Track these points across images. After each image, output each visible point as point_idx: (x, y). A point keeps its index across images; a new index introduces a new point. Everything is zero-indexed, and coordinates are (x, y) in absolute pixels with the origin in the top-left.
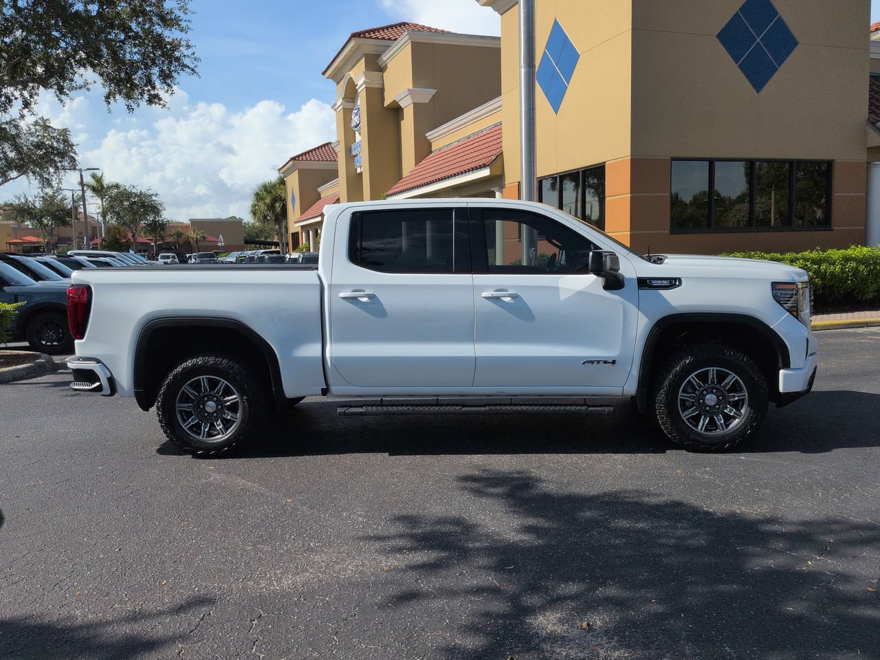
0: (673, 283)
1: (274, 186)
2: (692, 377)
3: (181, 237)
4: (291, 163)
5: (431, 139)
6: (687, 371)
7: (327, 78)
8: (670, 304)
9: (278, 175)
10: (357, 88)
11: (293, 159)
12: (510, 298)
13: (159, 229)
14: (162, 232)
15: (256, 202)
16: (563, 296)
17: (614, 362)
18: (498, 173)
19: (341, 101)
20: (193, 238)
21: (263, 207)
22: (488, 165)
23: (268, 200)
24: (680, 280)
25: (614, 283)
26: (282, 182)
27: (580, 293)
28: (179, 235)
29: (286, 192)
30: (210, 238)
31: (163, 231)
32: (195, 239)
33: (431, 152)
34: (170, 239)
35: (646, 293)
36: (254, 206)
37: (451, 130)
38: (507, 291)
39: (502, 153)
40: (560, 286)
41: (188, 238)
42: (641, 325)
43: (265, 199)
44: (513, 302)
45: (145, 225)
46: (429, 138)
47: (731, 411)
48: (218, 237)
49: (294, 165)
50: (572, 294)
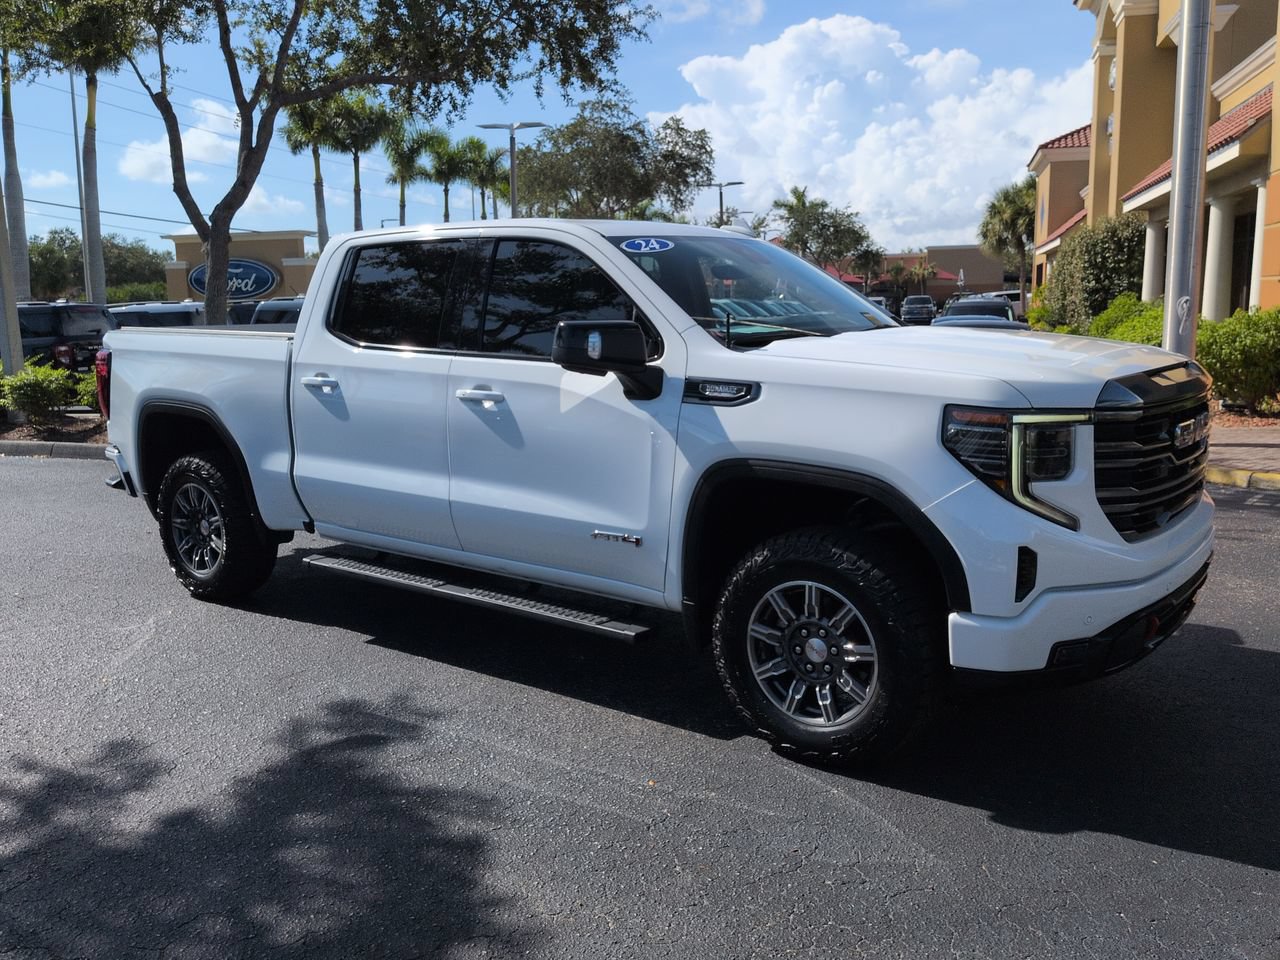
0: (747, 391)
1: (1018, 191)
2: (772, 594)
3: (901, 273)
4: (1040, 154)
5: (1220, 96)
6: (760, 581)
7: (1082, 9)
8: (727, 438)
9: (1028, 174)
10: (1114, 19)
11: (1044, 147)
12: (492, 403)
13: (872, 263)
14: (876, 267)
15: (988, 219)
16: (566, 406)
17: (638, 542)
18: (1258, 151)
19: (1098, 44)
20: (918, 275)
21: (998, 227)
22: (1237, 138)
23: (1006, 216)
24: (758, 386)
25: (644, 385)
26: (1032, 185)
27: (589, 400)
28: (899, 270)
29: (1035, 200)
30: (944, 274)
31: (878, 266)
32: (921, 277)
33: (1219, 119)
34: (885, 277)
35: (694, 410)
36: (986, 225)
37: (1248, 75)
38: (490, 390)
39: (1269, 113)
40: (562, 386)
41: (911, 275)
42: (679, 476)
43: (1004, 212)
44: (496, 409)
45: (854, 258)
46: (1216, 94)
47: (847, 683)
48: (957, 274)
49: (1044, 156)
50: (578, 402)
